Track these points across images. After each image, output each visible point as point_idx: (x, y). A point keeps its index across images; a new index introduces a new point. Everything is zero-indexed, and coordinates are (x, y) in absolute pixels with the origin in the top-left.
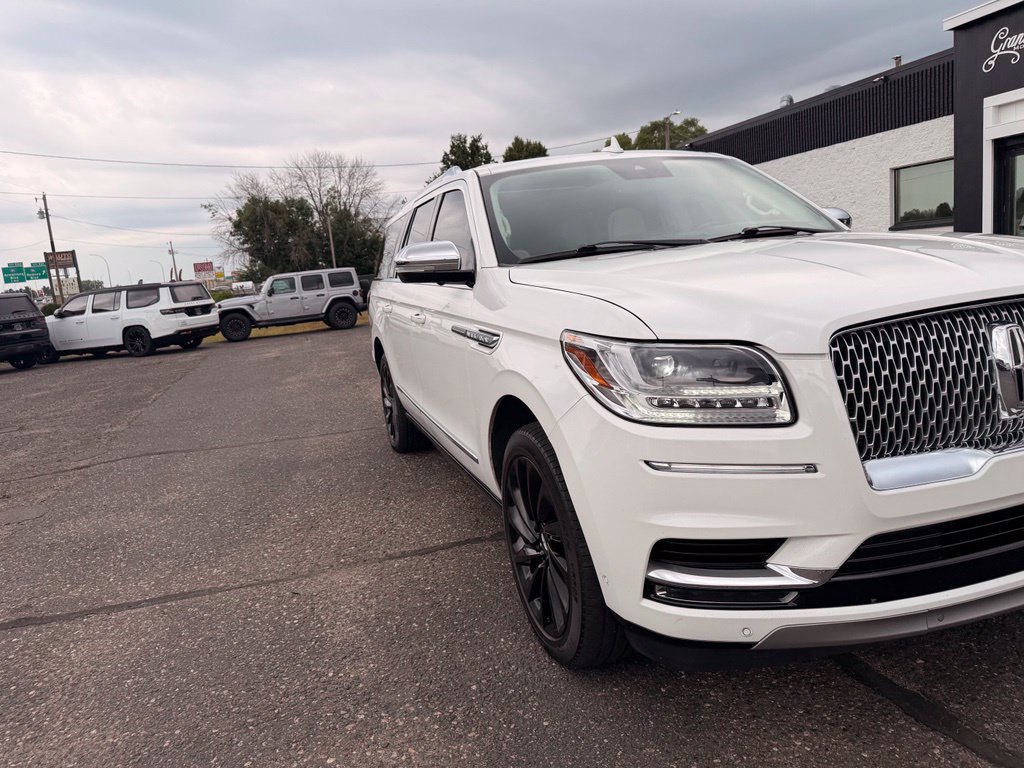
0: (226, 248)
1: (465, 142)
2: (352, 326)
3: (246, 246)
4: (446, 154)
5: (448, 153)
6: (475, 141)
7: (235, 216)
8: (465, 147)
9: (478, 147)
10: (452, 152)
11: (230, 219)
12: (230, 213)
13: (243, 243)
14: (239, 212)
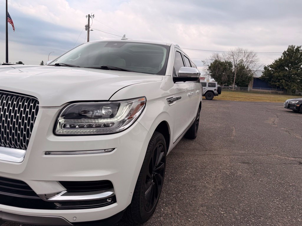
0: (205, 73)
1: (294, 48)
2: (211, 99)
3: (211, 74)
4: (285, 51)
5: (286, 51)
6: (298, 48)
7: (210, 65)
8: (293, 50)
9: (299, 50)
10: (288, 51)
11: (208, 66)
12: (209, 64)
13: (210, 73)
14: (211, 64)
